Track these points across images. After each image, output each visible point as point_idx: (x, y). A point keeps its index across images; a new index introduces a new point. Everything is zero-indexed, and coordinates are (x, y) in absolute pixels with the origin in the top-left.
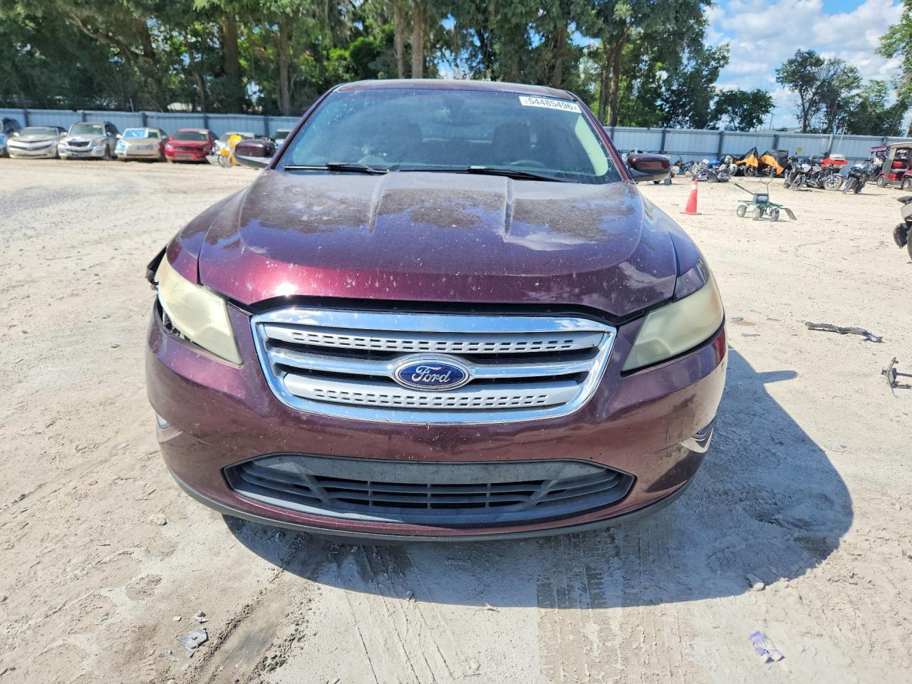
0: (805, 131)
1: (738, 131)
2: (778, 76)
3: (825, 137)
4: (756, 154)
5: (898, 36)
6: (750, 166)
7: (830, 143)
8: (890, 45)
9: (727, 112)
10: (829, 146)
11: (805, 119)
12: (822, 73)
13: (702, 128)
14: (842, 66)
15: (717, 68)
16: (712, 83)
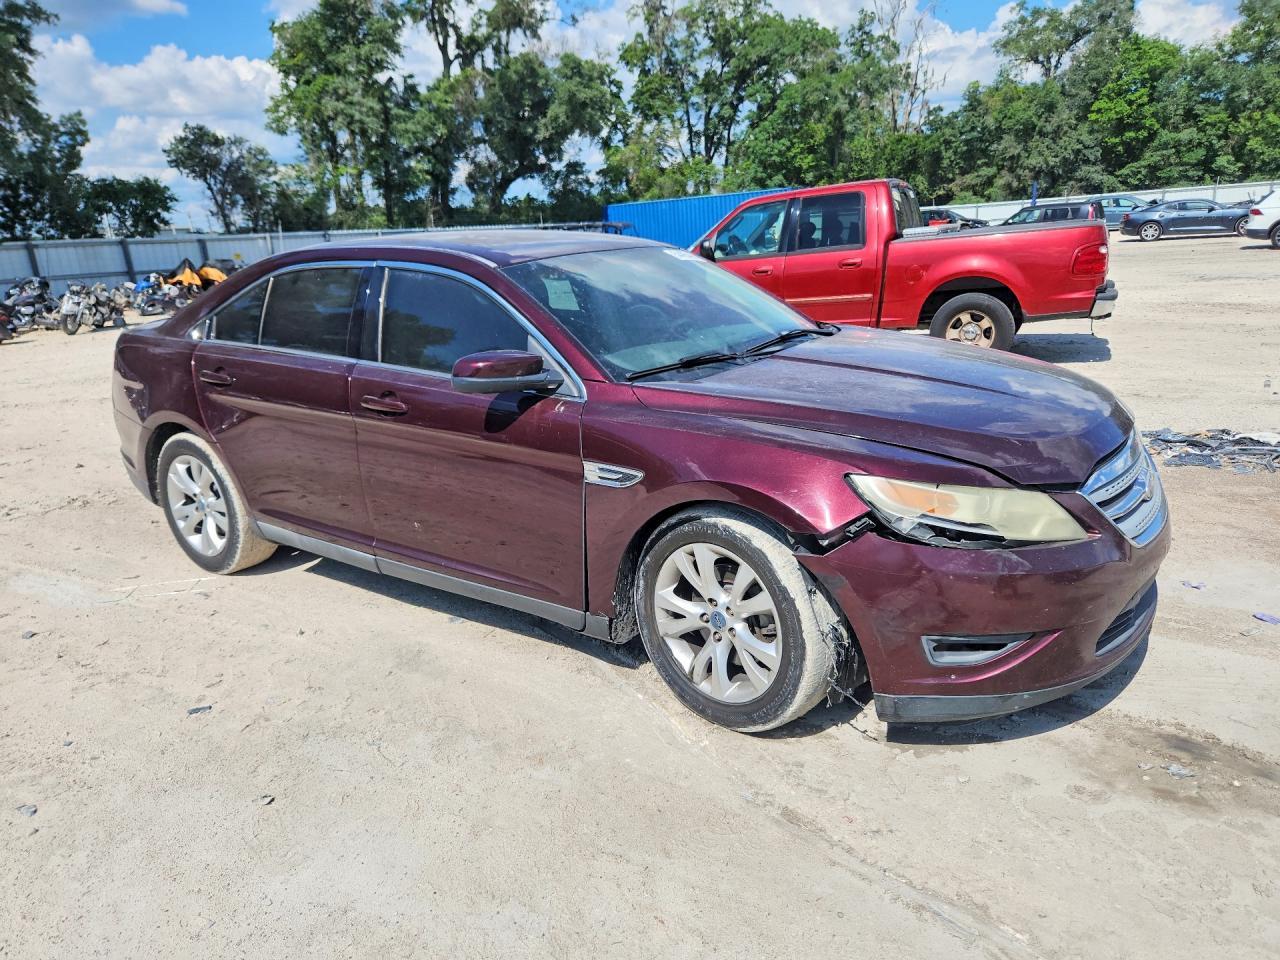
0: (229, 232)
1: (138, 238)
2: (169, 159)
3: (261, 238)
4: (192, 267)
5: (283, 108)
6: (191, 285)
7: (269, 245)
8: (278, 120)
9: (109, 211)
10: (270, 248)
11: (225, 217)
12: (226, 156)
13: (79, 237)
14: (247, 145)
15: (73, 147)
16: (74, 169)
